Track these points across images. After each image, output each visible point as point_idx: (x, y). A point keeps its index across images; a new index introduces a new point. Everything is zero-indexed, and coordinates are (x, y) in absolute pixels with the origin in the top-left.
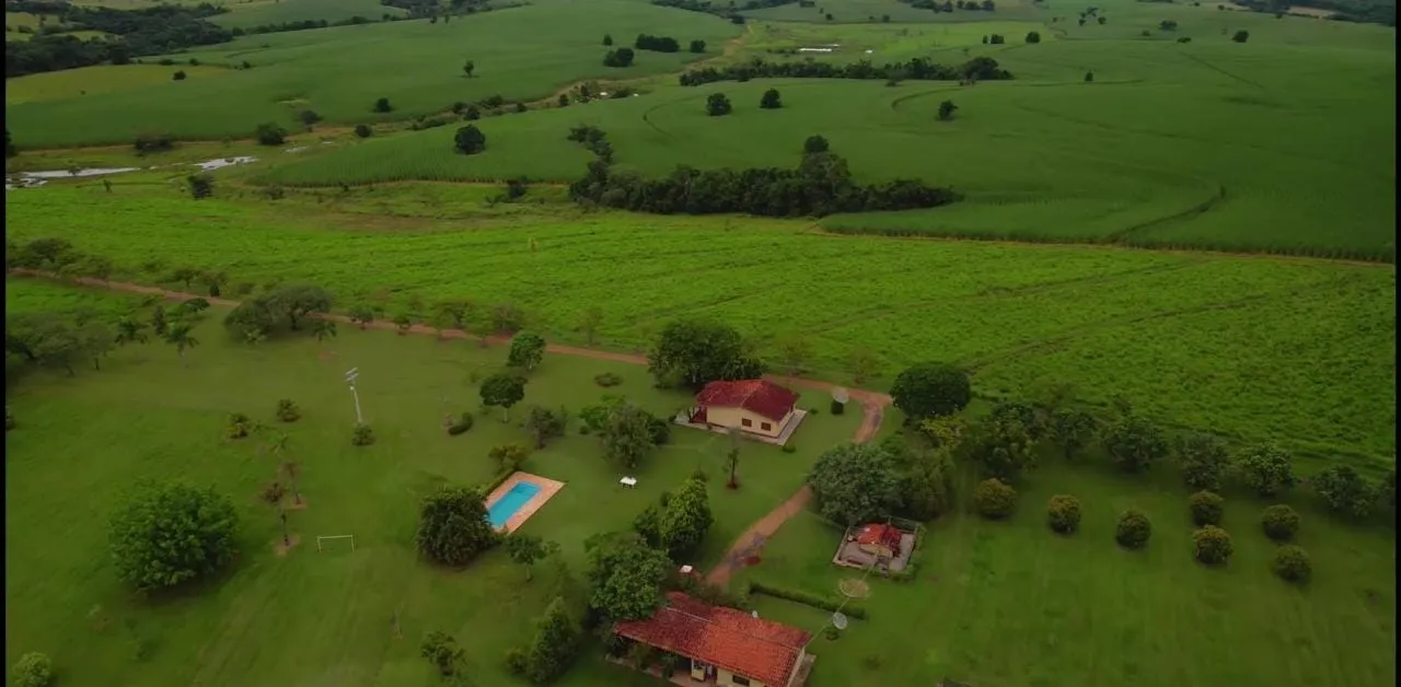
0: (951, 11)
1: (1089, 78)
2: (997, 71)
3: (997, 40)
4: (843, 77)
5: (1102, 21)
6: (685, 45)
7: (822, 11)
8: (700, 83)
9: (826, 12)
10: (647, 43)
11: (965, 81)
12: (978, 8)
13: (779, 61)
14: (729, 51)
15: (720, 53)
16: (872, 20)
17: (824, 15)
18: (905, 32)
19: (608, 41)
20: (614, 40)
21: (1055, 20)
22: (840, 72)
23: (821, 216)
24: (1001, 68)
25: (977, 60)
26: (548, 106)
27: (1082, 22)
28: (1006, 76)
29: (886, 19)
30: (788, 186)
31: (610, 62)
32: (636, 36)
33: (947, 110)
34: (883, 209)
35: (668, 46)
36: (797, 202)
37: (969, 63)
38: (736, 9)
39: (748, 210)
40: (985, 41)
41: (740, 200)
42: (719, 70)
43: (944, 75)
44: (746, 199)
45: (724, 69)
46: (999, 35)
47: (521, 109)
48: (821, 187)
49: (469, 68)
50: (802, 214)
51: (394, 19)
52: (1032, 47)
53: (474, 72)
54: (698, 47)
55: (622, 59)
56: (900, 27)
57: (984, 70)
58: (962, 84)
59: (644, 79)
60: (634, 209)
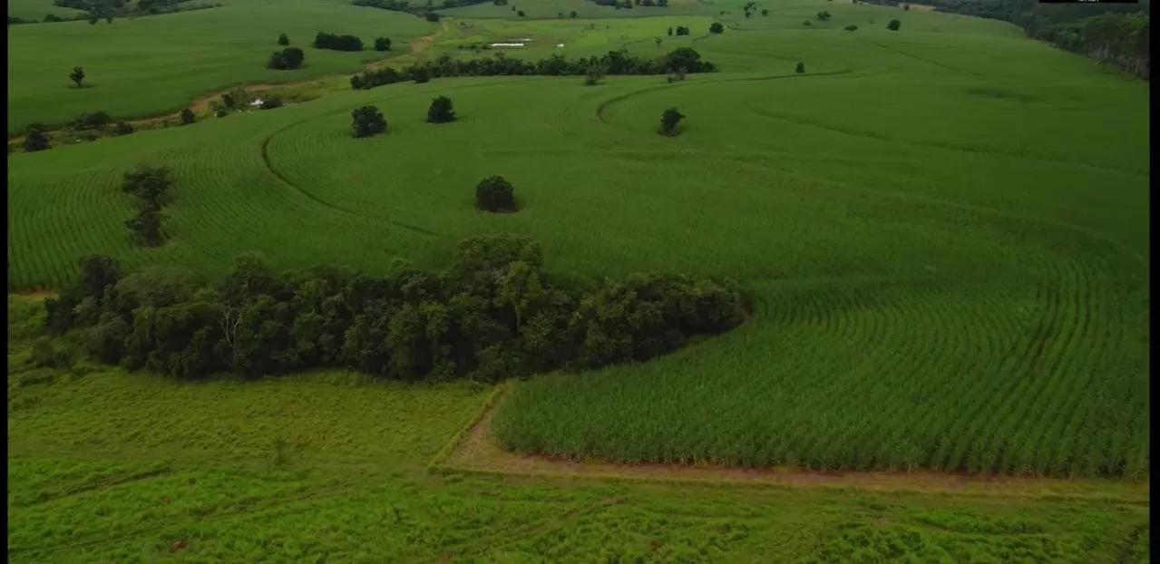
0: (630, 7)
1: (800, 69)
2: (700, 63)
3: (682, 31)
4: (534, 74)
5: (765, 13)
6: (368, 42)
7: (514, 9)
8: (375, 85)
9: (517, 10)
10: (325, 42)
11: (673, 75)
12: (654, 5)
13: (466, 57)
14: (418, 47)
15: (409, 51)
16: (561, 16)
17: (516, 12)
18: (592, 26)
19: (284, 41)
20: (290, 38)
21: (722, 13)
22: (532, 68)
23: (496, 378)
24: (703, 60)
25: (678, 52)
26: (166, 125)
27: (748, 15)
28: (709, 68)
29: (574, 15)
30: (424, 319)
31: (277, 63)
32: (316, 34)
33: (671, 122)
34: (617, 357)
35: (350, 44)
36: (446, 349)
37: (670, 55)
38: (433, 9)
39: (353, 364)
40: (670, 33)
41: (339, 340)
42: (398, 69)
43: (645, 69)
44: (348, 343)
45: (404, 68)
46: (685, 26)
47: (125, 130)
48: (492, 312)
49: (78, 76)
50: (459, 373)
51: (57, 20)
52: (719, 36)
53: (84, 81)
54: (383, 45)
55: (290, 59)
56: (589, 22)
57: (684, 63)
58: (670, 80)
59: (314, 83)
60: (134, 368)
